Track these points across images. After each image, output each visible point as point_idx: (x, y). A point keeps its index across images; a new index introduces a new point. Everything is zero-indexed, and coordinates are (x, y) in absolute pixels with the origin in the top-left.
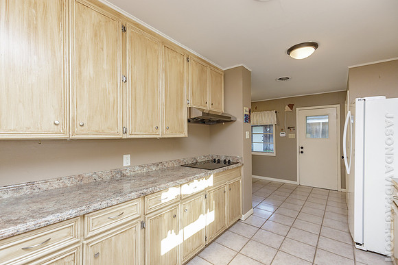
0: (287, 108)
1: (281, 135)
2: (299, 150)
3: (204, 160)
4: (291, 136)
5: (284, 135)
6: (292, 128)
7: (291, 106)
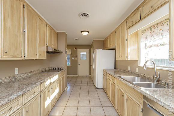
0: (75, 49)
1: (73, 59)
2: (78, 64)
3: (48, 69)
4: (76, 59)
5: (74, 59)
6: (76, 56)
7: (76, 48)
